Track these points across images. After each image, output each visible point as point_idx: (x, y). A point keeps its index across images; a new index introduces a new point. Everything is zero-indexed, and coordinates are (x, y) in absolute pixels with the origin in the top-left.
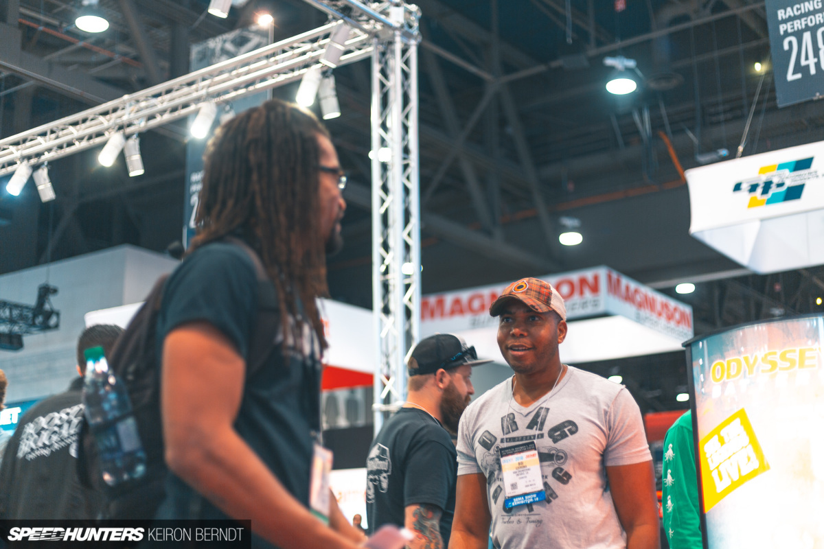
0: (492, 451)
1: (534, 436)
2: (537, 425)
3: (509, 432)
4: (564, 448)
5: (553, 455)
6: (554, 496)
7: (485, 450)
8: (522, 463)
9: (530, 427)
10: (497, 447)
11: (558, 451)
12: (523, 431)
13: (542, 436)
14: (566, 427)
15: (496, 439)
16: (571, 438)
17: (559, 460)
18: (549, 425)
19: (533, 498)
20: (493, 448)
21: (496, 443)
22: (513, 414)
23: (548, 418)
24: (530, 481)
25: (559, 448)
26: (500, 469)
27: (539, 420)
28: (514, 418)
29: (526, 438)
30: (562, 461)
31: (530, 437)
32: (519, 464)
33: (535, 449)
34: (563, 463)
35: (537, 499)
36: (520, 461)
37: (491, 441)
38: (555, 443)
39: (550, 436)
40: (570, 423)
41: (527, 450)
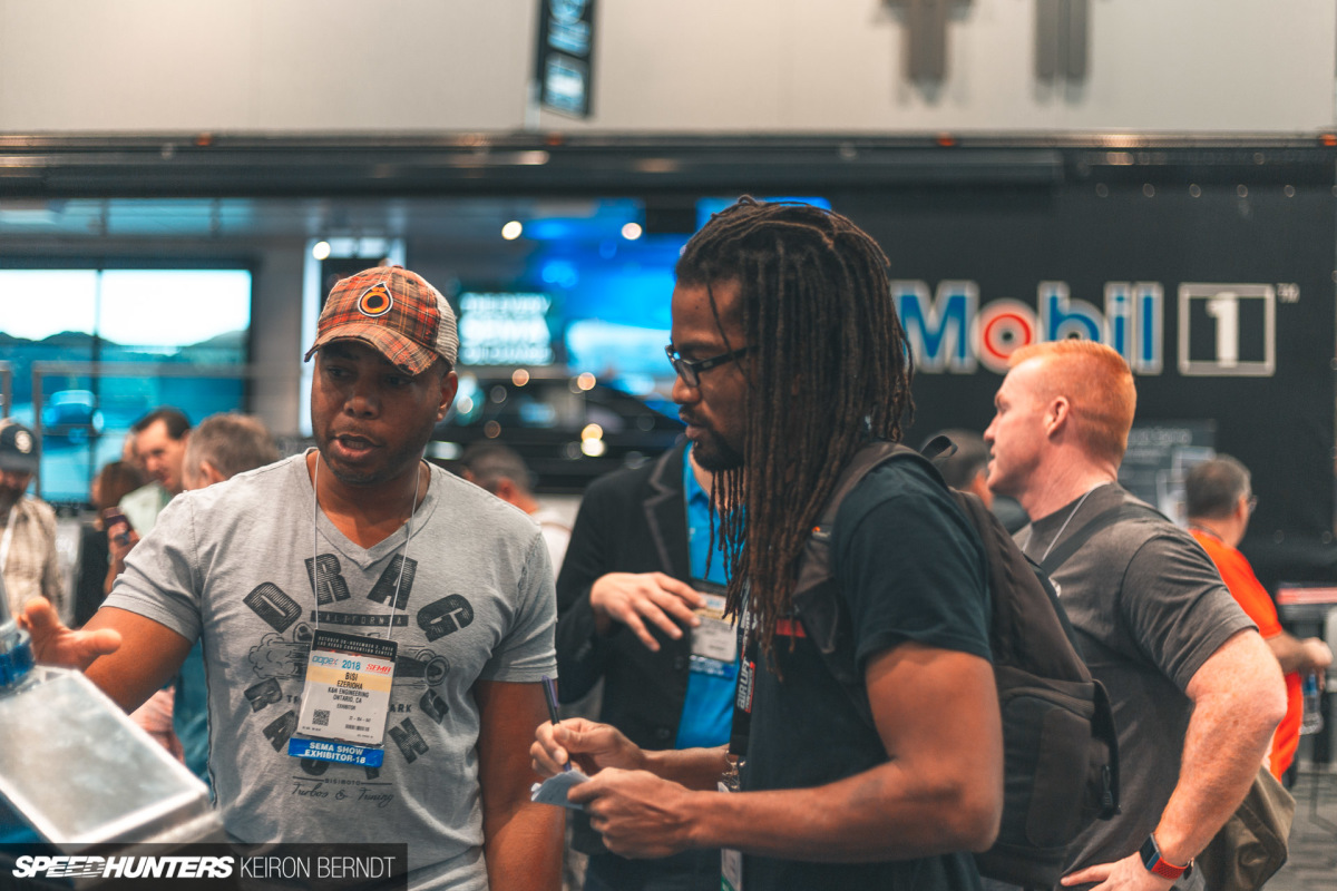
0: (287, 635)
1: (387, 618)
2: (393, 595)
3: (329, 600)
4: (445, 653)
5: (422, 664)
6: (421, 747)
7: (266, 628)
8: (354, 677)
9: (377, 595)
10: (303, 629)
11: (434, 657)
12: (360, 603)
13: (404, 621)
14: (453, 610)
15: (299, 609)
16: (461, 633)
17: (433, 675)
18: (418, 600)
19: (355, 756)
20: (292, 628)
21: (300, 620)
22: (335, 560)
23: (414, 583)
24: (359, 719)
26: (301, 674)
27: (397, 583)
28: (338, 568)
29: (368, 620)
30: (438, 678)
31: (376, 621)
32: (348, 675)
34: (440, 684)
35: (363, 761)
36: (351, 671)
37: (287, 612)
38: (431, 640)
39: (422, 623)
40: (459, 600)
41: (374, 653)
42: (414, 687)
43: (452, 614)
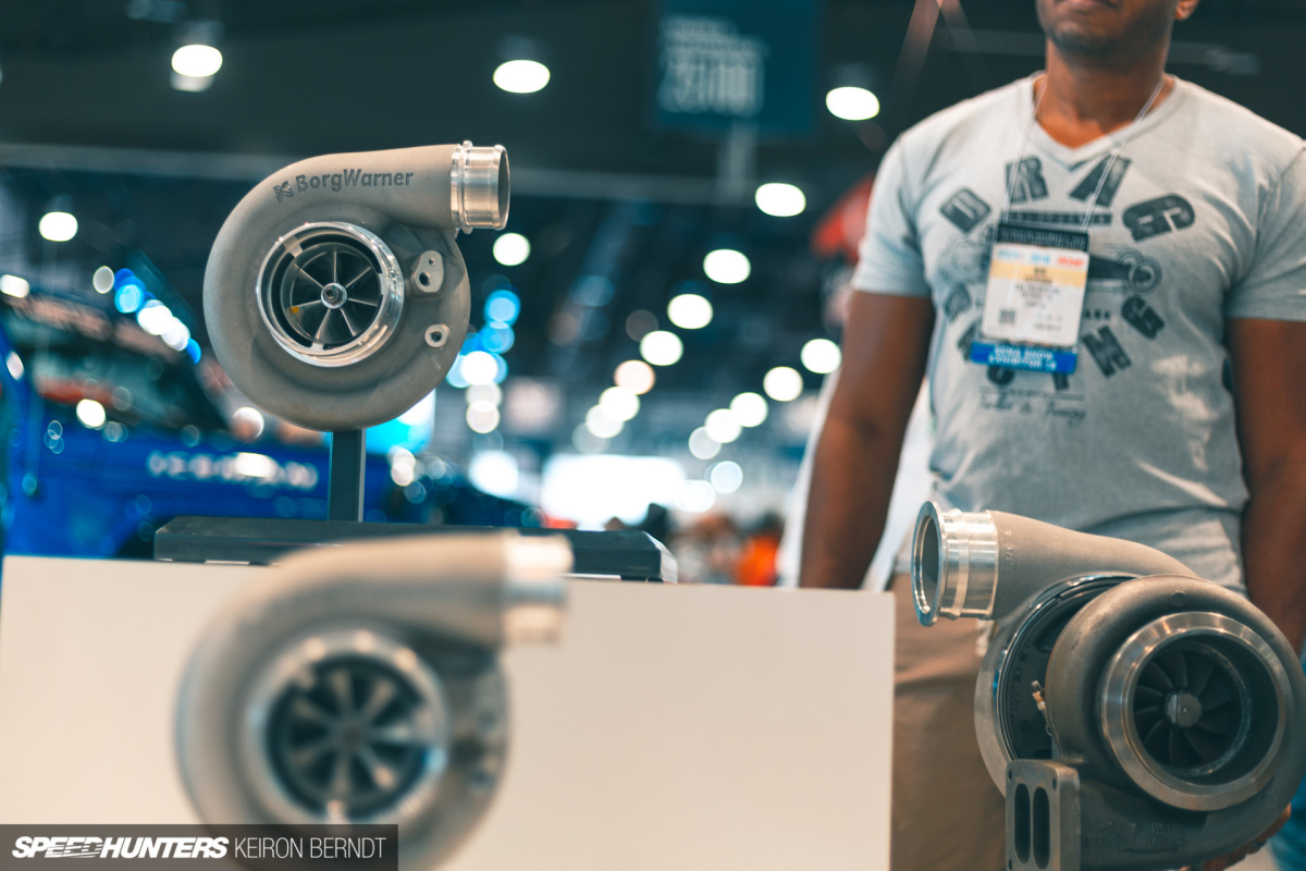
0: (974, 236)
1: (1088, 217)
2: (1096, 193)
3: (1024, 198)
4: (1156, 256)
5: (1128, 267)
6: (1122, 360)
8: (1043, 271)
9: (1080, 193)
11: (1141, 259)
12: (1058, 200)
13: (1107, 219)
14: (1166, 208)
15: (988, 209)
16: (1175, 236)
17: (1140, 280)
18: (1125, 198)
19: (1043, 360)
20: (978, 228)
22: (1038, 162)
23: (1125, 181)
24: (1050, 317)
25: (1144, 253)
27: (1101, 183)
28: (1039, 168)
29: (1066, 218)
30: (1146, 284)
31: (1076, 219)
32: (1037, 271)
33: (1085, 249)
34: (1149, 290)
36: (1041, 264)
38: (1137, 239)
39: (1128, 223)
40: (1179, 201)
41: (1065, 246)
42: (1114, 290)
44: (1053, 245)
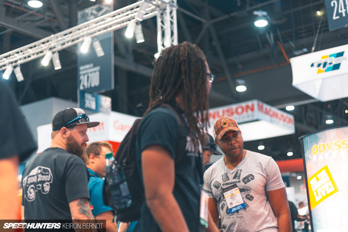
0: (219, 189)
1: (236, 182)
2: (237, 177)
3: (226, 181)
4: (249, 186)
5: (245, 189)
6: (247, 206)
7: (216, 189)
9: (234, 178)
10: (221, 188)
11: (247, 187)
12: (231, 180)
13: (240, 181)
15: (220, 184)
16: (252, 181)
17: (248, 191)
18: (242, 177)
19: (240, 208)
21: (221, 186)
22: (227, 173)
23: (241, 174)
26: (223, 196)
27: (238, 175)
28: (227, 175)
29: (233, 183)
33: (237, 187)
34: (250, 192)
36: (232, 193)
37: (218, 185)
38: (245, 184)
39: (243, 181)
40: (251, 175)
41: (234, 188)
42: (244, 194)
43: (249, 178)
44: (232, 189)
